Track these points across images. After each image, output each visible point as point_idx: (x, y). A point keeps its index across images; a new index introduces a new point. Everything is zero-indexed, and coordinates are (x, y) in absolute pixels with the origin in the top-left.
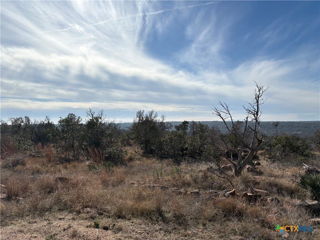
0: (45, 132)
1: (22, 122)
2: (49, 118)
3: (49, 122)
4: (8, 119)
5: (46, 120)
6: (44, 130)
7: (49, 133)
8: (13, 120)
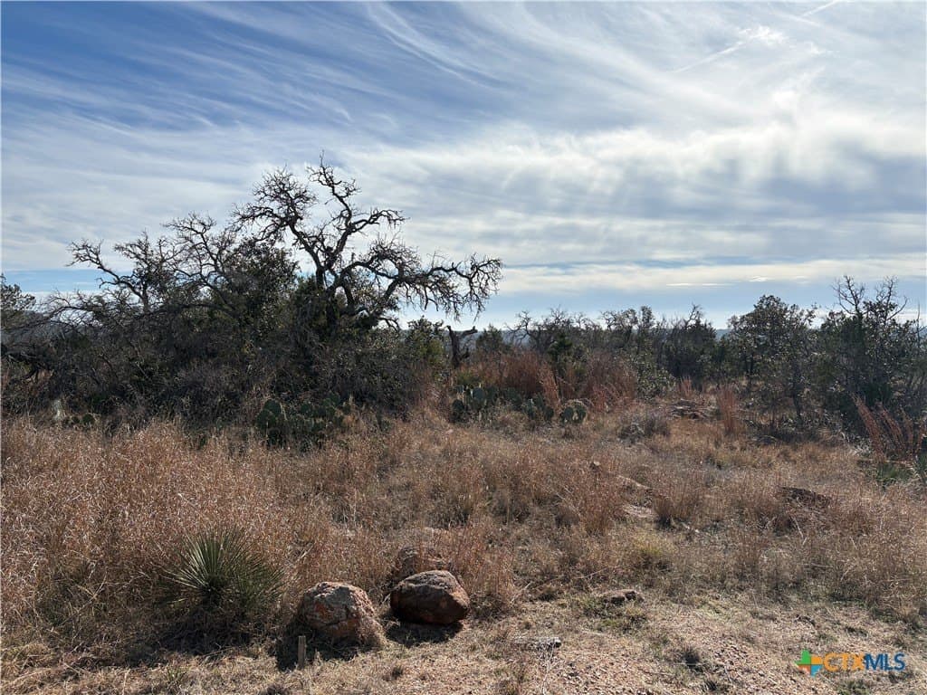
0: (692, 349)
1: (635, 321)
2: (701, 311)
3: (698, 322)
4: (600, 314)
5: (693, 317)
6: (689, 345)
7: (702, 353)
8: (610, 316)
